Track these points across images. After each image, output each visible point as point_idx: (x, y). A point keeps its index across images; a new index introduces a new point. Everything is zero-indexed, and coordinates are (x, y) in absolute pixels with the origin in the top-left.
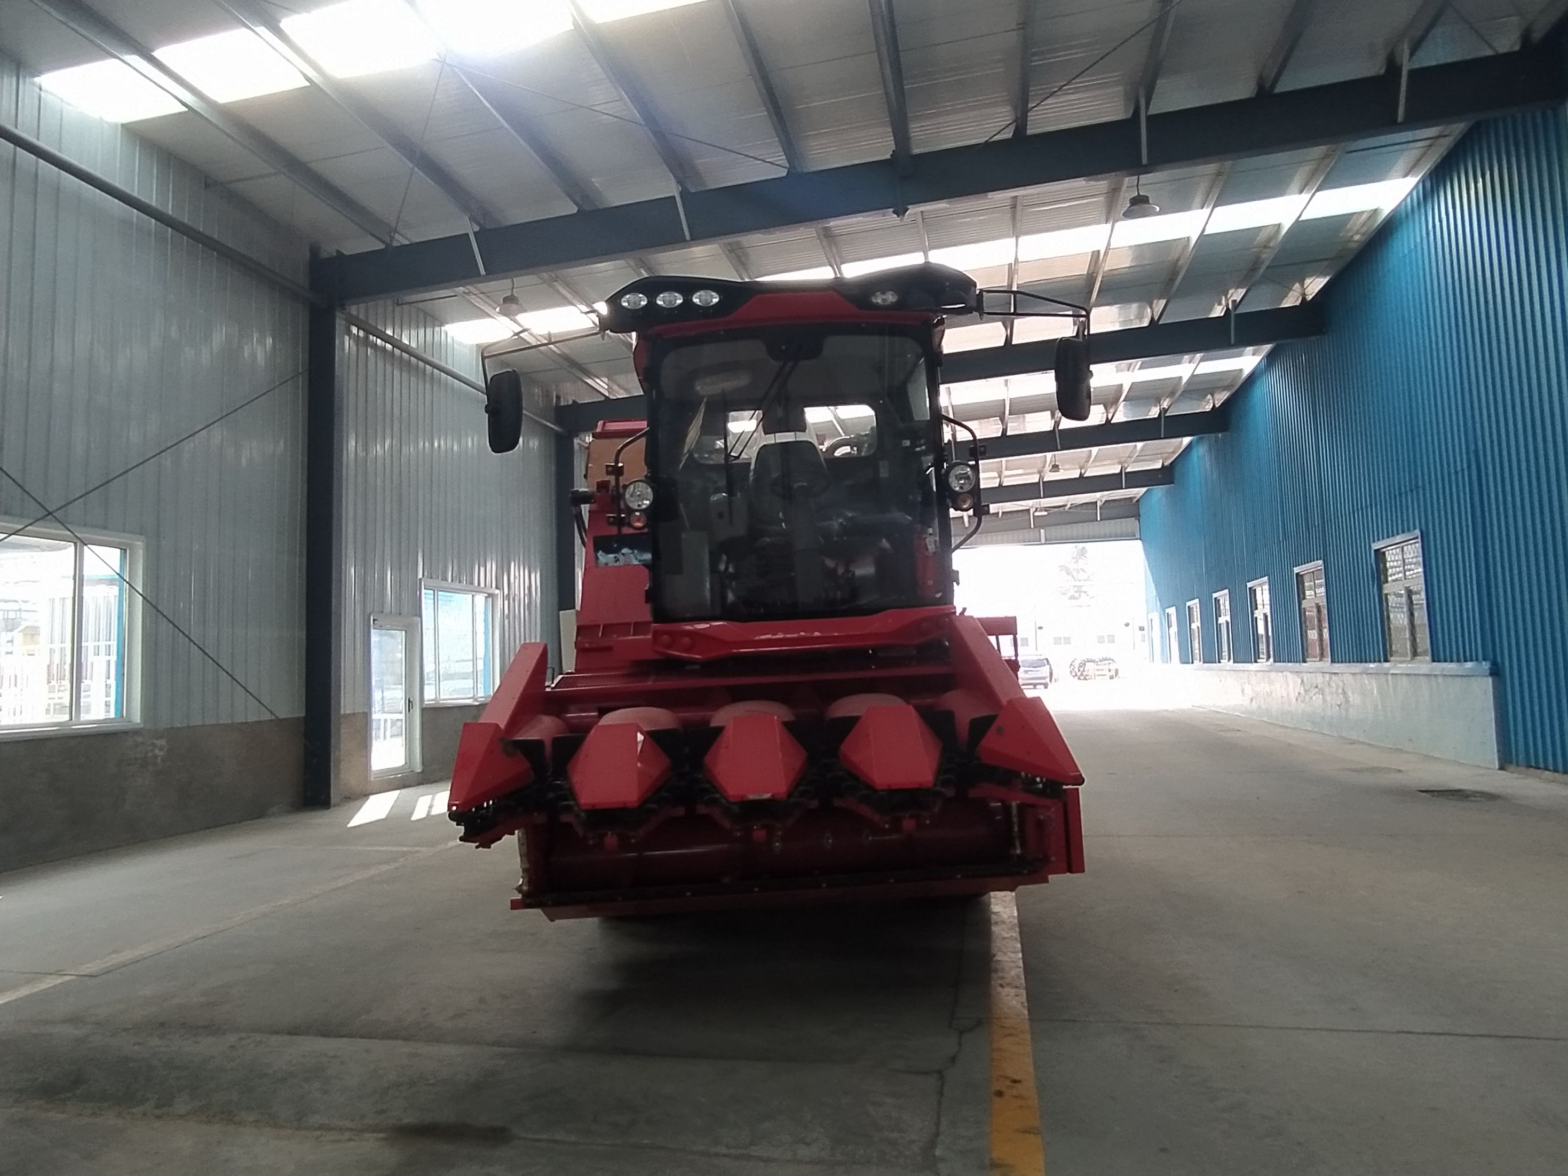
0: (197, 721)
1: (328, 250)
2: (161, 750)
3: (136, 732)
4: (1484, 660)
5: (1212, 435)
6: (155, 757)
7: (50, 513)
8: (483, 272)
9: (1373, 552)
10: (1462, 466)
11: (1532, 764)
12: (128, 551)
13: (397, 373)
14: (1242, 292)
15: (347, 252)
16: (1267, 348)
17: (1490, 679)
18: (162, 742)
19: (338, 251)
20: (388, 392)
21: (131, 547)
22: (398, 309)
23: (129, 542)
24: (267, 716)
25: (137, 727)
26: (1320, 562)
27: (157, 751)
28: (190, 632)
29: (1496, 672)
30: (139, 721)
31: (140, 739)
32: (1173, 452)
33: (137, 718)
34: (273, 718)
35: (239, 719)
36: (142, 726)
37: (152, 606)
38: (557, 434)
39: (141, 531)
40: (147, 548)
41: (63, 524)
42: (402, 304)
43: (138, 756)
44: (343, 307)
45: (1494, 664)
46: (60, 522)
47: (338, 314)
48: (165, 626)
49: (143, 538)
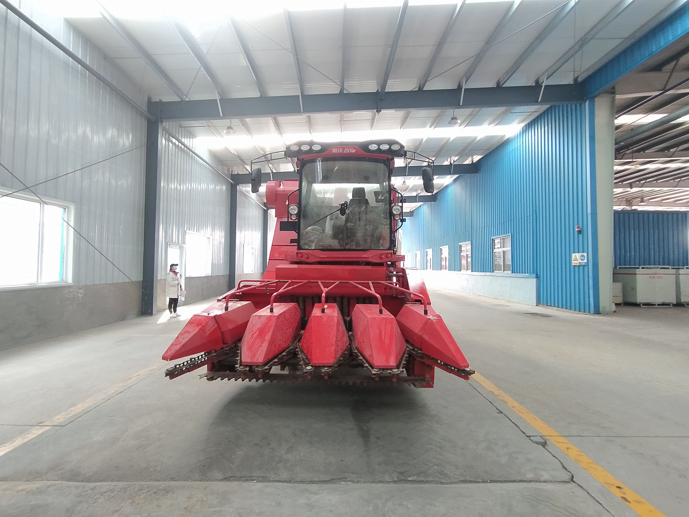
0: (97, 282)
1: (156, 99)
2: (81, 294)
3: (69, 287)
4: (533, 273)
5: (429, 203)
6: (78, 297)
7: (27, 188)
8: (221, 115)
9: (491, 240)
10: (530, 214)
11: (548, 304)
12: (66, 209)
13: (179, 153)
14: (457, 158)
15: (164, 101)
16: (456, 176)
17: (535, 279)
18: (82, 291)
19: (160, 100)
20: (176, 159)
21: (68, 207)
22: (180, 129)
23: (67, 205)
24: (127, 280)
25: (71, 285)
26: (470, 242)
27: (79, 295)
28: (95, 245)
29: (537, 277)
30: (71, 282)
31: (71, 290)
32: (415, 207)
33: (70, 280)
34: (130, 281)
35: (116, 281)
36: (73, 284)
37: (78, 233)
38: (231, 184)
39: (73, 201)
40: (76, 209)
41: (35, 194)
42: (182, 127)
43: (70, 297)
44: (162, 122)
45: (537, 274)
46: (34, 193)
47: (159, 124)
48: (83, 243)
49: (74, 204)
